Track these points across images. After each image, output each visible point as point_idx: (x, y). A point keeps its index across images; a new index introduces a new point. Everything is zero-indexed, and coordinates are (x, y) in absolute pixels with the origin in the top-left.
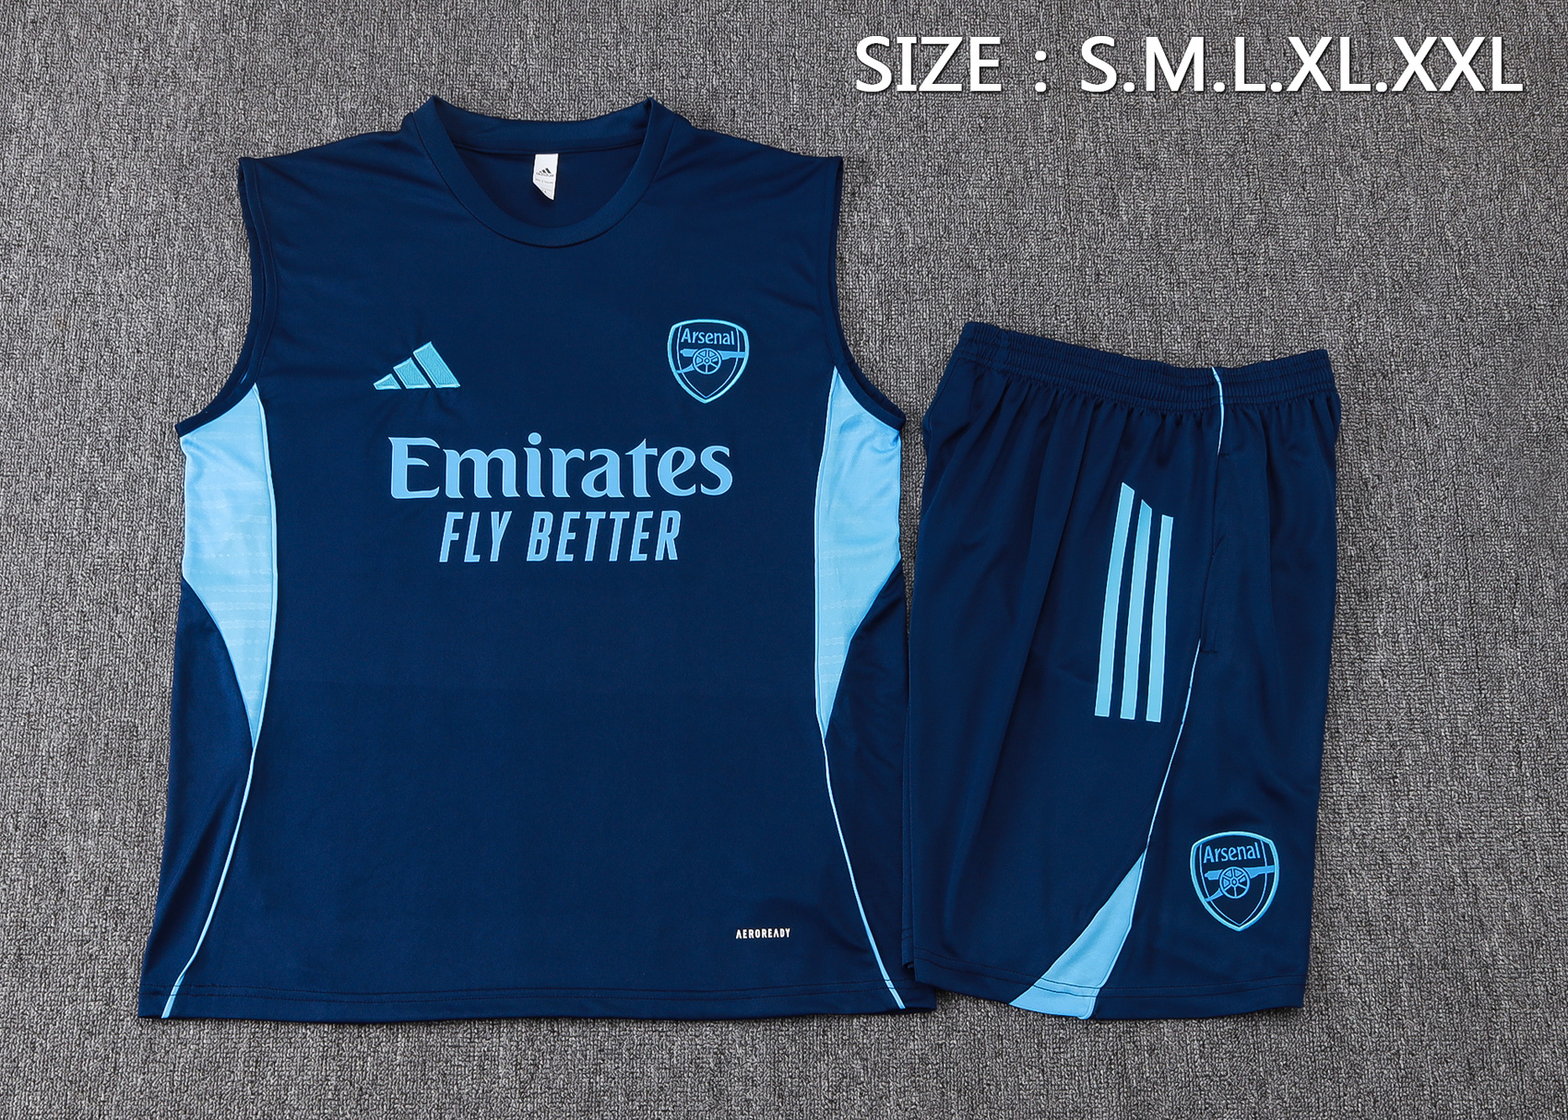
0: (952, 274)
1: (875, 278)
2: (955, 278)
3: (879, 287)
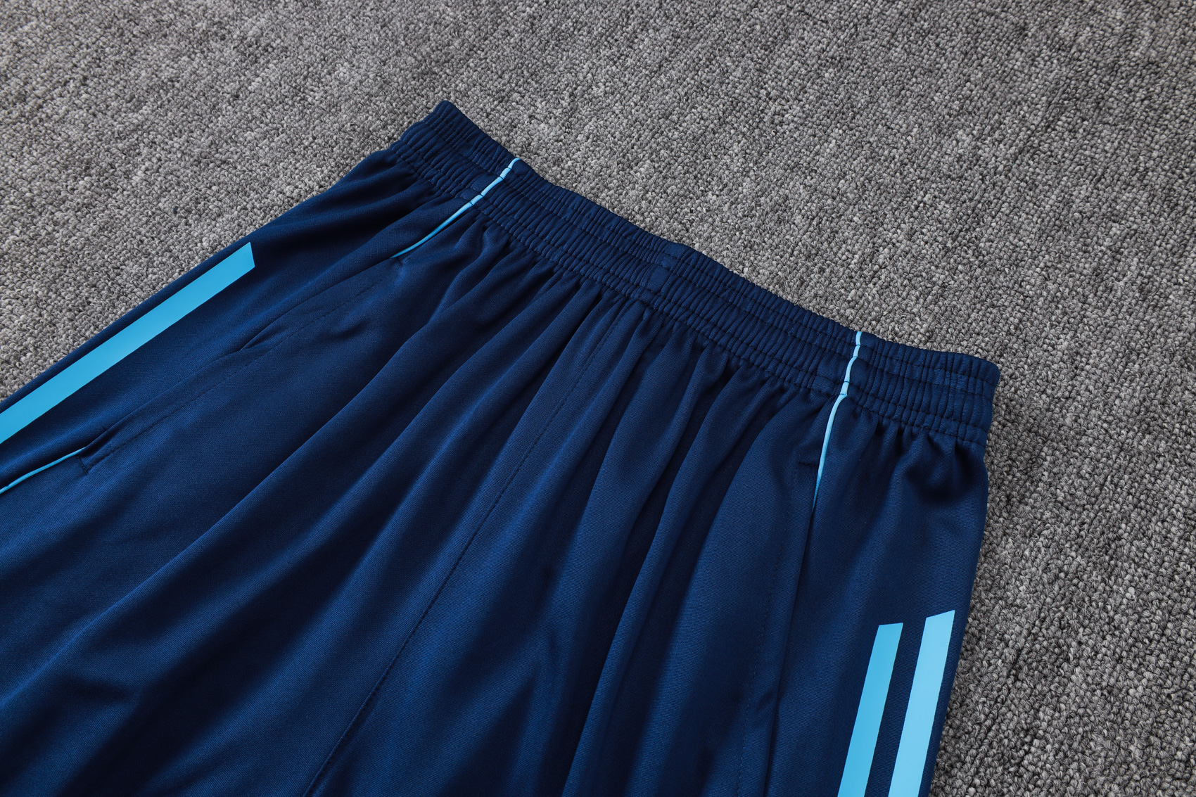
0: (1182, 113)
1: (1058, 71)
2: (1183, 121)
3: (1057, 84)
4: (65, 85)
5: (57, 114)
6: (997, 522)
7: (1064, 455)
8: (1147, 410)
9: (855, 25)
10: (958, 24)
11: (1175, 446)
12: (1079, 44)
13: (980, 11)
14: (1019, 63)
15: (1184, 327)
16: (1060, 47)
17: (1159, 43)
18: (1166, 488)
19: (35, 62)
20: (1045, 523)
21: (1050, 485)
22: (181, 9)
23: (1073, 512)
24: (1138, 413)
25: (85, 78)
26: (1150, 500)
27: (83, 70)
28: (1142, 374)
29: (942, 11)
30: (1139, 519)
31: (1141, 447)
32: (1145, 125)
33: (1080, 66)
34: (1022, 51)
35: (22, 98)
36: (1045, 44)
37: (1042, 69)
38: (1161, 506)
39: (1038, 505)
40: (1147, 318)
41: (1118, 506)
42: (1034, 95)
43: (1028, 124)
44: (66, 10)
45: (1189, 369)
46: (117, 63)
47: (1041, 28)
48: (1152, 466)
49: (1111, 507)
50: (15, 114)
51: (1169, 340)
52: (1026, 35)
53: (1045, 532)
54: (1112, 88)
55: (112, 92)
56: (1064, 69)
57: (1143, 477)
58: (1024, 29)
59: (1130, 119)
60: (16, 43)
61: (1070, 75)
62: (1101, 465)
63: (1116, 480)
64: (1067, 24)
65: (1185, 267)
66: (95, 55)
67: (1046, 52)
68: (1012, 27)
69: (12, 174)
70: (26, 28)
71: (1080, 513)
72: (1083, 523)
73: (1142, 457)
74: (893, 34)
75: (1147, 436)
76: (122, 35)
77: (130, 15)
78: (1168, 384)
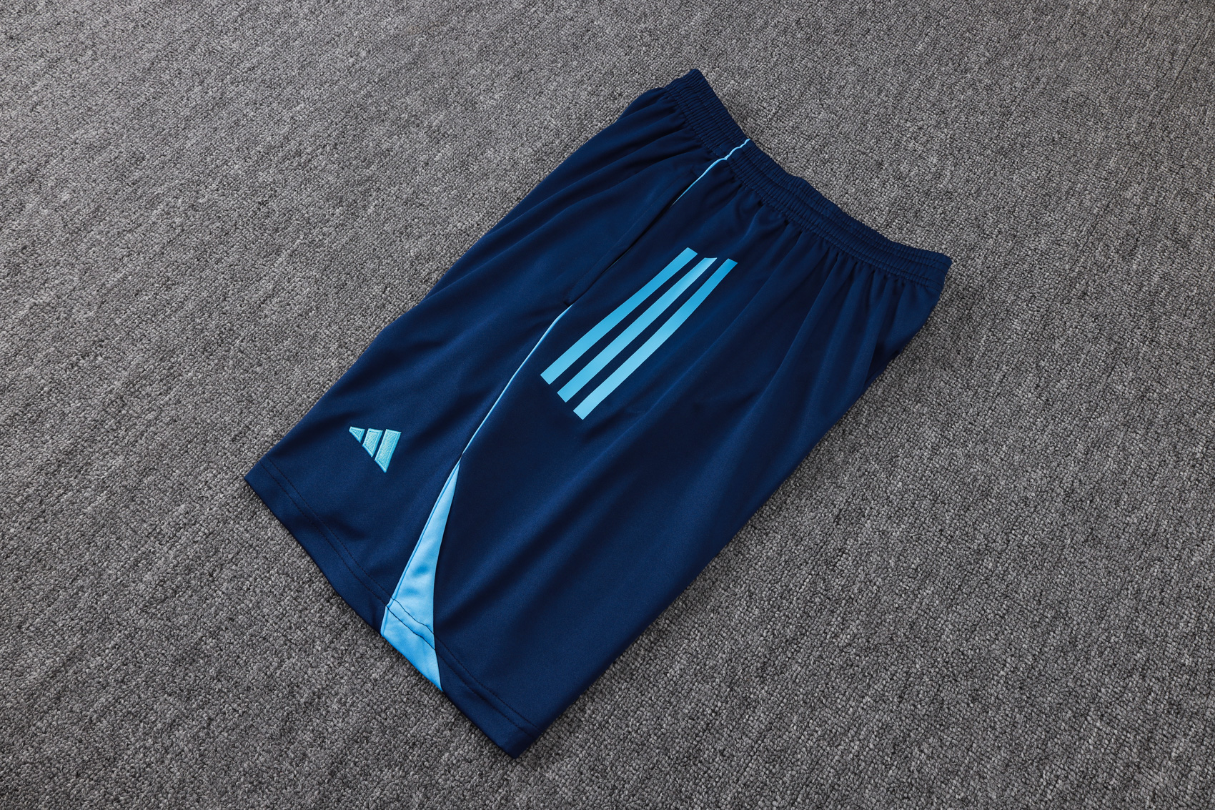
4: (324, 147)
5: (320, 165)
6: (836, 443)
7: (875, 411)
8: (920, 390)
9: (787, 153)
10: (845, 157)
11: (932, 410)
12: (910, 177)
13: (858, 151)
14: (876, 185)
15: (946, 347)
16: (900, 178)
17: (954, 180)
18: (924, 432)
19: (305, 131)
20: (861, 446)
21: (866, 426)
22: (392, 104)
23: (876, 441)
24: (916, 392)
25: (336, 144)
26: (915, 438)
27: (334, 138)
28: (920, 370)
29: (837, 148)
30: (909, 447)
31: (914, 410)
32: (940, 229)
33: (909, 191)
34: (879, 178)
35: (299, 154)
36: (892, 175)
37: (888, 190)
38: (921, 441)
39: (858, 436)
40: (927, 340)
41: (899, 440)
42: (882, 205)
43: (877, 223)
44: (322, 99)
45: (945, 369)
46: (355, 136)
47: (890, 165)
48: (919, 420)
49: (895, 440)
50: (295, 164)
51: (937, 354)
52: (882, 168)
53: (861, 451)
54: (925, 205)
55: (353, 155)
56: (900, 191)
57: (913, 426)
58: (881, 164)
59: (933, 224)
60: (292, 118)
61: (903, 195)
62: (893, 418)
63: (899, 426)
64: (905, 163)
65: (951, 313)
66: (341, 130)
67: (892, 179)
68: (874, 162)
69: (296, 202)
70: (298, 108)
71: (879, 442)
72: (880, 447)
73: (915, 415)
74: (808, 160)
75: (919, 404)
76: (357, 118)
77: (361, 105)
78: (933, 377)
